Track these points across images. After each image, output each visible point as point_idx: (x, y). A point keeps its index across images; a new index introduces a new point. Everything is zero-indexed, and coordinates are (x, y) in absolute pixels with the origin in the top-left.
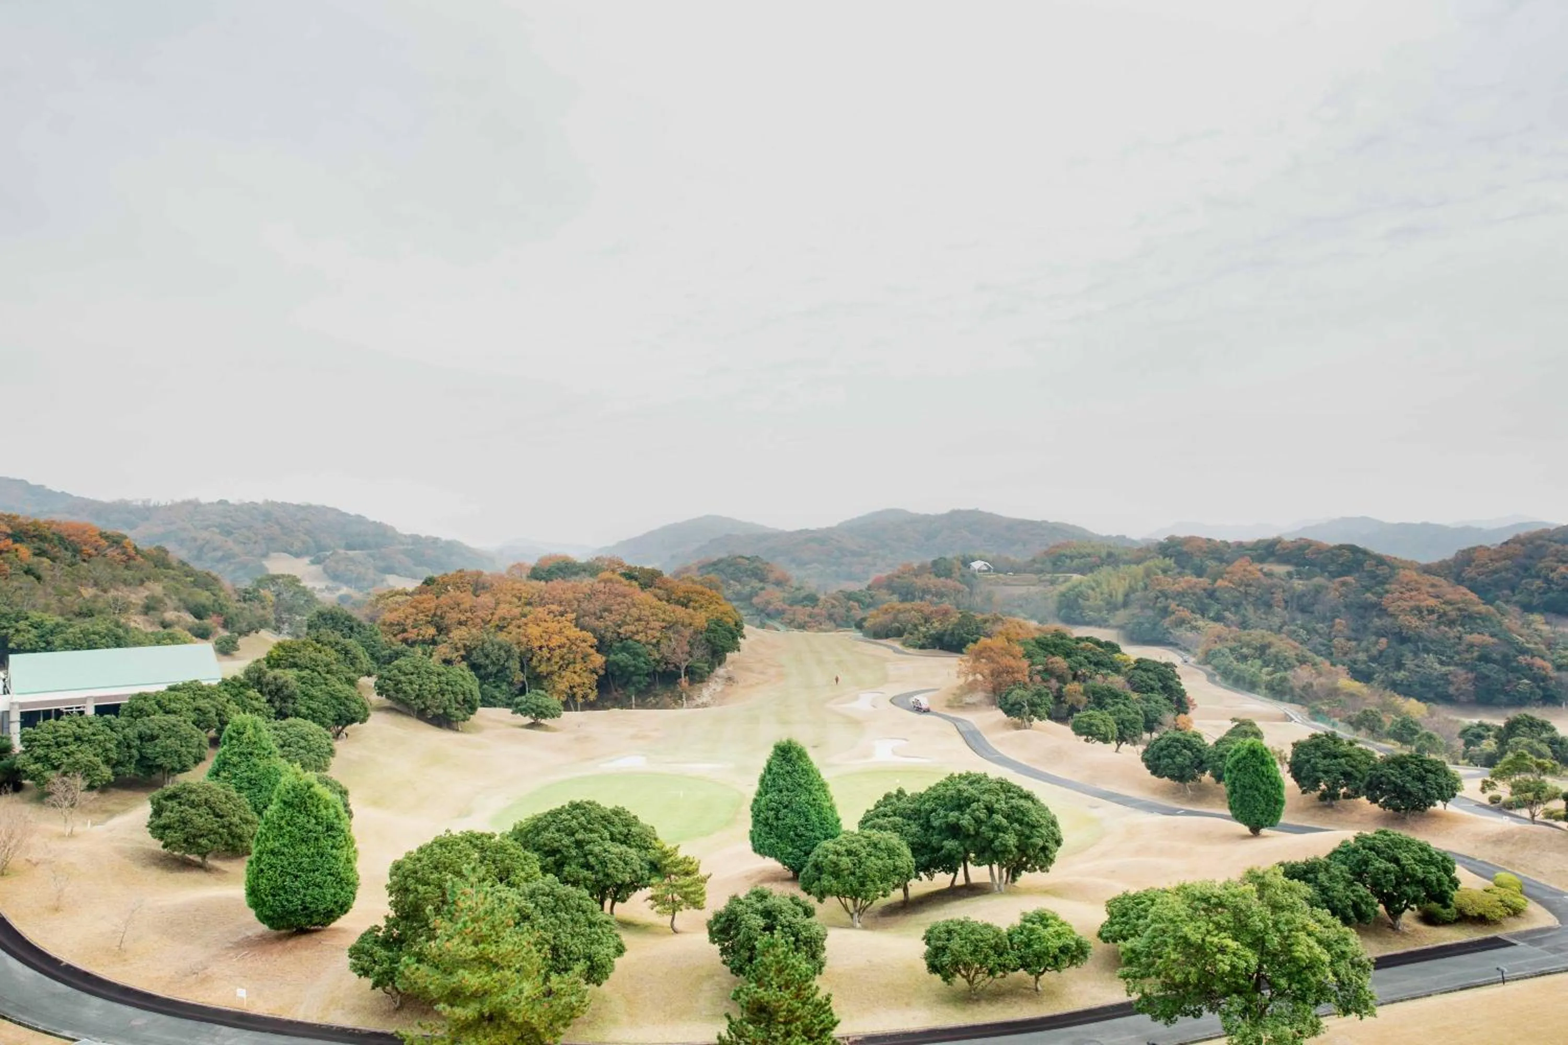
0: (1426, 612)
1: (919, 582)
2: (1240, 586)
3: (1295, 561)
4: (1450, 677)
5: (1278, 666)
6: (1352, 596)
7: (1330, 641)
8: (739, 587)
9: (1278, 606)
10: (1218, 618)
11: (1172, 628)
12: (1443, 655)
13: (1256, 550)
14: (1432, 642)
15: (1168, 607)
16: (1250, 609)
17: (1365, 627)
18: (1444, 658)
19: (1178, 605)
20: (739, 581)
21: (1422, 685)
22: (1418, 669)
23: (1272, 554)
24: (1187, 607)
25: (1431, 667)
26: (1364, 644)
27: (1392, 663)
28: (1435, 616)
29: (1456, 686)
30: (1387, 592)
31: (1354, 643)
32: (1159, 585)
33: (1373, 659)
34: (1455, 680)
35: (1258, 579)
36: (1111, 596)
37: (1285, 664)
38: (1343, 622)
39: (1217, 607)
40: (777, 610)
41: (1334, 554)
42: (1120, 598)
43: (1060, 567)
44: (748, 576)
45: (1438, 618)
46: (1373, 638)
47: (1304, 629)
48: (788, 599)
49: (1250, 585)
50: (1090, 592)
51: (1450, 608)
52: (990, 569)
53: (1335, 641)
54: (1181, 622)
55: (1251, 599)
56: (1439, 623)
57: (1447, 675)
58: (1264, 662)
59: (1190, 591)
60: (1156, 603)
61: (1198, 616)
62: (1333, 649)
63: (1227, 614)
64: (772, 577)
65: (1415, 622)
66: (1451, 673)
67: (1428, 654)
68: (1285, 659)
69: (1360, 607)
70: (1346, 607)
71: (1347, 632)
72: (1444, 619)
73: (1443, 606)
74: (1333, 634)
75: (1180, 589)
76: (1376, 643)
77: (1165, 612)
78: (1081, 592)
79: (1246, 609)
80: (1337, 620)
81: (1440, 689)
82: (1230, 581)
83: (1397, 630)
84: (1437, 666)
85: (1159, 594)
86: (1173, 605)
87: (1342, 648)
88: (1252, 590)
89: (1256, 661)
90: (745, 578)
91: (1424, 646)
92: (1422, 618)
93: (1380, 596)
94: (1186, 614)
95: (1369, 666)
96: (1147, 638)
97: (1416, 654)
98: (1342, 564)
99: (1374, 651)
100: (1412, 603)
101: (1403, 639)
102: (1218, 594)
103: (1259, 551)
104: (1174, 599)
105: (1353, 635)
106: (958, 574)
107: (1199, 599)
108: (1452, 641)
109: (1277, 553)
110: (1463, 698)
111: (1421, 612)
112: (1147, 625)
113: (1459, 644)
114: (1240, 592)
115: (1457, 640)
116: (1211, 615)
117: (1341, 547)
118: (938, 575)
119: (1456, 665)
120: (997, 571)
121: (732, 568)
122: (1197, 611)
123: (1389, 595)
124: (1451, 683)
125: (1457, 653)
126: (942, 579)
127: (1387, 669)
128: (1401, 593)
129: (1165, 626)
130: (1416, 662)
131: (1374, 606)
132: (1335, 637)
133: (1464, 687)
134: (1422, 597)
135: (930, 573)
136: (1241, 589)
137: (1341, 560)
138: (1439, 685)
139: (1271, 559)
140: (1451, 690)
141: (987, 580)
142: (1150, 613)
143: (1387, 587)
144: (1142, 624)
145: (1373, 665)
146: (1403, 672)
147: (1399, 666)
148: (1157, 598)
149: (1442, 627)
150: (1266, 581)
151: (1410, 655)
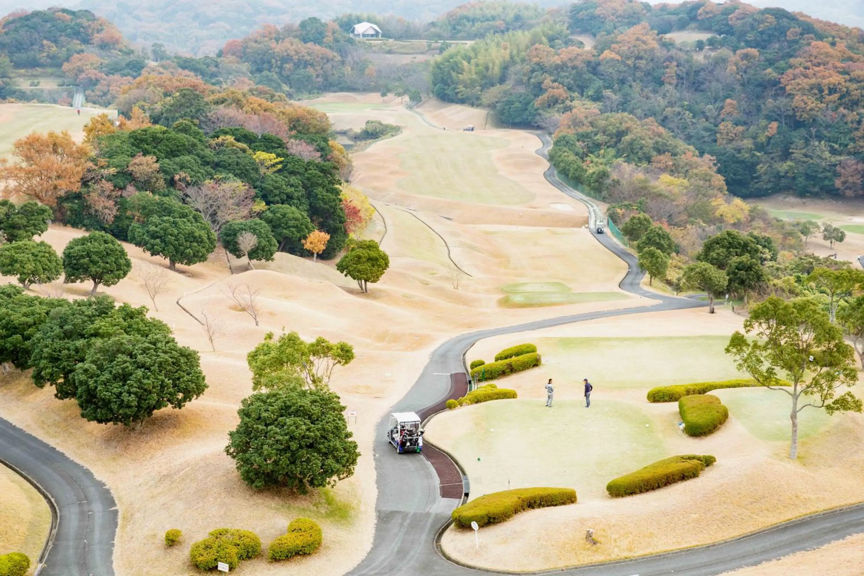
0: (826, 92)
1: (278, 48)
2: (628, 58)
3: (717, 27)
4: (838, 168)
5: (632, 156)
6: (751, 71)
7: (716, 126)
8: (54, 49)
9: (670, 84)
10: (597, 98)
11: (543, 109)
12: (836, 143)
13: (677, 14)
14: (827, 126)
15: (541, 83)
16: (637, 87)
17: (759, 109)
18: (836, 146)
19: (555, 81)
20: (55, 42)
21: (808, 177)
22: (805, 159)
23: (693, 19)
24: (562, 84)
25: (820, 157)
26: (753, 129)
27: (778, 152)
28: (836, 96)
29: (843, 179)
30: (791, 67)
31: (740, 128)
32: (537, 56)
33: (760, 147)
34: (843, 171)
35: (652, 50)
36: (487, 69)
37: (640, 154)
38: (735, 102)
39: (599, 83)
40: (91, 80)
41: (755, 20)
42: (496, 71)
43: (459, 31)
44: (67, 35)
45: (840, 99)
46: (763, 122)
47: (690, 110)
48: (107, 66)
49: (641, 58)
50: (465, 63)
51: (855, 86)
52: (377, 32)
53: (721, 127)
54: (553, 102)
55: (638, 74)
56: (840, 104)
57: (835, 165)
58: (618, 151)
59: (569, 64)
60: (530, 78)
61: (576, 94)
62: (718, 135)
63: (608, 93)
64: (97, 37)
65: (812, 103)
66: (840, 163)
67: (820, 142)
68: (641, 148)
69: (760, 85)
70: (743, 85)
71: (736, 115)
72: (846, 100)
73: (848, 84)
74: (722, 116)
75: (559, 62)
76: (766, 128)
77: (539, 89)
78: (456, 63)
79: (631, 86)
80: (728, 101)
81: (826, 182)
82: (618, 53)
83: (791, 113)
84: (827, 154)
85: (537, 67)
86: (548, 81)
87: (727, 134)
88: (642, 63)
89: (610, 149)
90: (63, 38)
91: (818, 131)
92: (821, 99)
93: (782, 71)
94: (560, 91)
95: (754, 155)
96: (517, 120)
97: (807, 141)
98: (762, 33)
99: (762, 139)
100: (813, 81)
101: (797, 124)
102: (601, 68)
103: (680, 16)
104: (551, 74)
105: (744, 118)
106: (331, 39)
107: (580, 74)
108: (850, 125)
109: (699, 18)
110: (849, 193)
111: (821, 91)
112: (517, 104)
113: (857, 129)
114: (629, 66)
115: (855, 125)
116: (590, 93)
117: (767, 11)
118: (305, 40)
119: (849, 154)
120: (387, 35)
121: (49, 25)
122: (575, 88)
123: (790, 71)
124: (839, 175)
125: (853, 140)
126: (310, 45)
127: (772, 158)
128: (806, 68)
129: (536, 106)
130: (804, 151)
131: (775, 83)
132: (723, 120)
133: (850, 179)
134: (827, 73)
135: (295, 37)
136: (629, 62)
137: (761, 27)
138: (826, 178)
139: (693, 25)
140: (838, 183)
141: (370, 46)
142: (521, 90)
143: (792, 60)
144: (513, 103)
145: (758, 154)
146: (789, 163)
147: (786, 155)
148: (533, 71)
149: (842, 110)
150: (661, 53)
151: (801, 143)
